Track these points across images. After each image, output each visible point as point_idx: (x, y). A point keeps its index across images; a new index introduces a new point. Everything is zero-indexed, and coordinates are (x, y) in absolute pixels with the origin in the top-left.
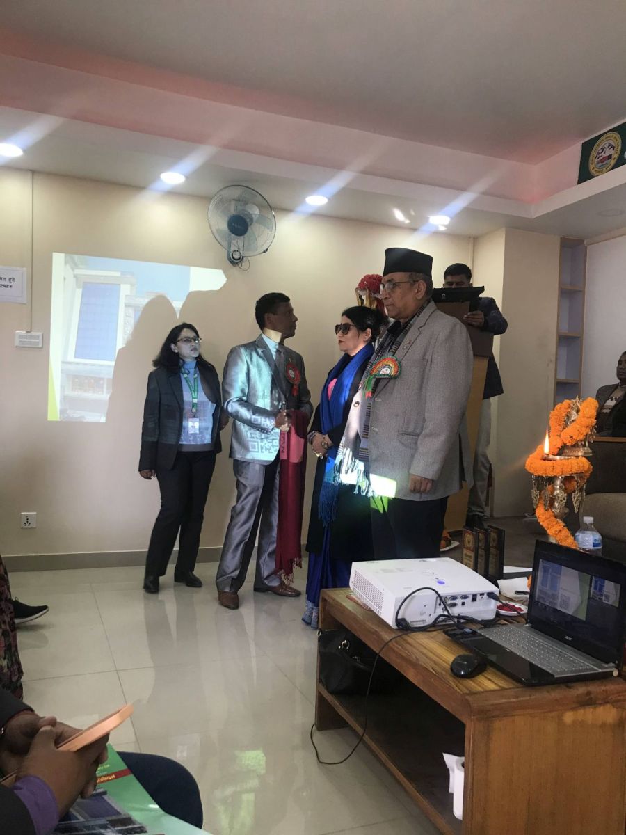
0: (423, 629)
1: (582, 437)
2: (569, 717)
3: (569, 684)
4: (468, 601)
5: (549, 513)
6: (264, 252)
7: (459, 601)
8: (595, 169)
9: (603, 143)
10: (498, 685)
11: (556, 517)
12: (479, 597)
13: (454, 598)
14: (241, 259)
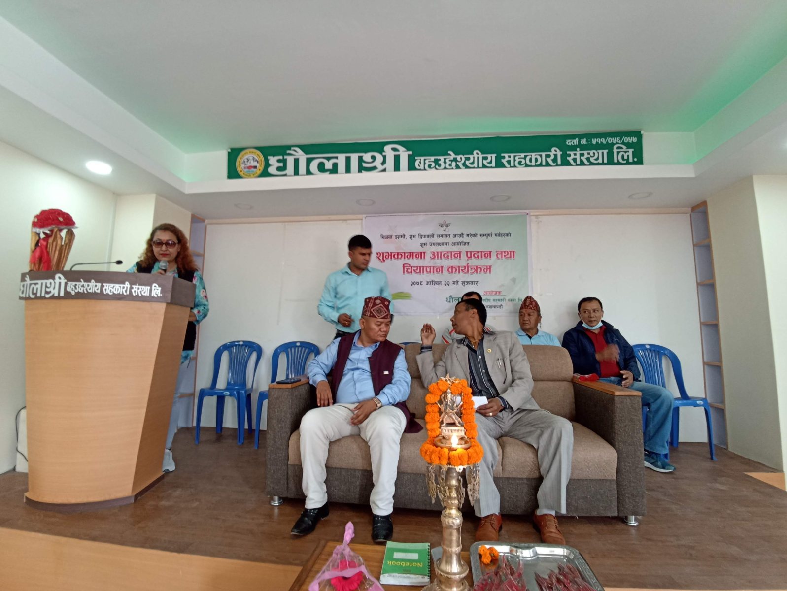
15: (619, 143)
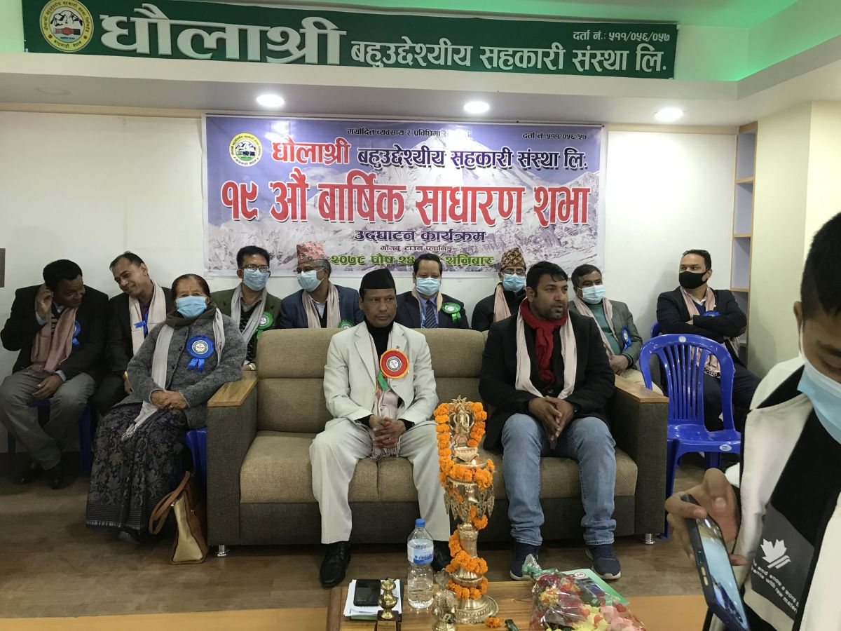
8: (54, 39)
15: (644, 42)
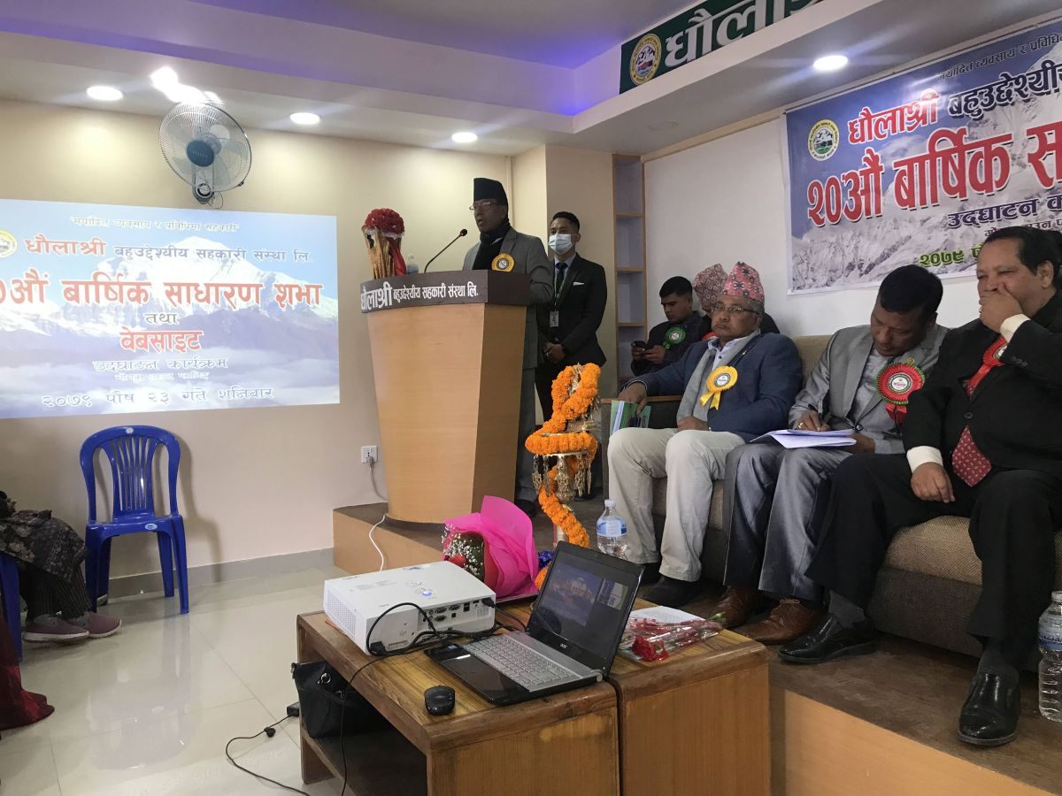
0: (401, 652)
1: (583, 410)
2: (546, 734)
3: (547, 698)
4: (460, 611)
5: (553, 499)
6: (239, 185)
7: (448, 614)
8: (637, 76)
9: (643, 47)
10: (467, 709)
11: (561, 503)
12: (472, 606)
13: (441, 610)
14: (210, 195)
